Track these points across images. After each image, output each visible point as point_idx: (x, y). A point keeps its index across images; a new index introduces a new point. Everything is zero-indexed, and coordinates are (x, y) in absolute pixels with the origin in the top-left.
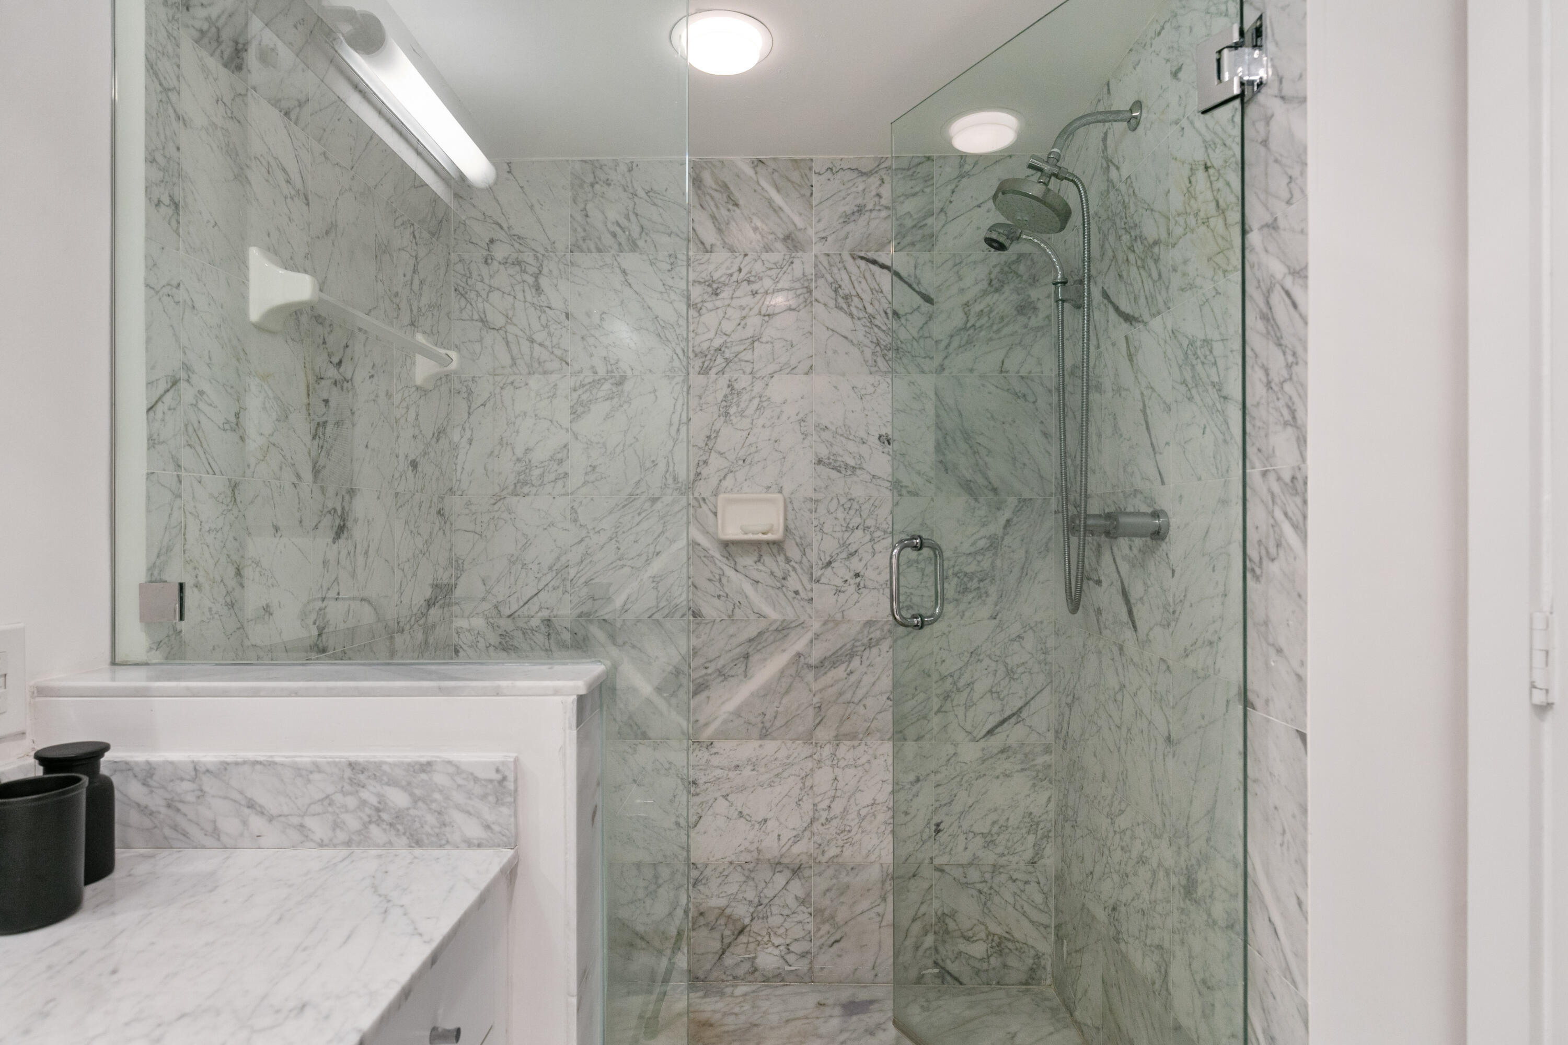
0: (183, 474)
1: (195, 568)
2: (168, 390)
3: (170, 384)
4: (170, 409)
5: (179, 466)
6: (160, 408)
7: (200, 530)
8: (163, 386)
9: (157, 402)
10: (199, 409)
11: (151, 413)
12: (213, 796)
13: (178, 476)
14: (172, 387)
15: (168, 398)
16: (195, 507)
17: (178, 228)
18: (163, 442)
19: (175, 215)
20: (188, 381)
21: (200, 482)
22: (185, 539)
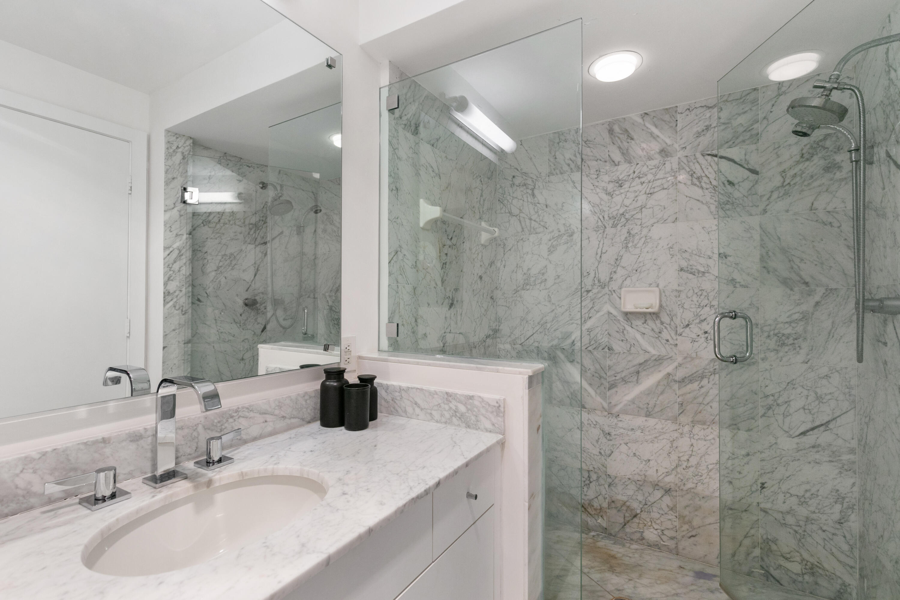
0: (399, 285)
1: (402, 319)
2: (395, 255)
4: (395, 262)
5: (398, 282)
6: (392, 261)
7: (404, 305)
8: (393, 254)
10: (404, 261)
11: (390, 264)
12: (405, 399)
13: (397, 285)
15: (395, 258)
16: (403, 297)
17: (398, 197)
18: (393, 274)
19: (397, 193)
20: (401, 251)
21: (404, 288)
22: (400, 308)
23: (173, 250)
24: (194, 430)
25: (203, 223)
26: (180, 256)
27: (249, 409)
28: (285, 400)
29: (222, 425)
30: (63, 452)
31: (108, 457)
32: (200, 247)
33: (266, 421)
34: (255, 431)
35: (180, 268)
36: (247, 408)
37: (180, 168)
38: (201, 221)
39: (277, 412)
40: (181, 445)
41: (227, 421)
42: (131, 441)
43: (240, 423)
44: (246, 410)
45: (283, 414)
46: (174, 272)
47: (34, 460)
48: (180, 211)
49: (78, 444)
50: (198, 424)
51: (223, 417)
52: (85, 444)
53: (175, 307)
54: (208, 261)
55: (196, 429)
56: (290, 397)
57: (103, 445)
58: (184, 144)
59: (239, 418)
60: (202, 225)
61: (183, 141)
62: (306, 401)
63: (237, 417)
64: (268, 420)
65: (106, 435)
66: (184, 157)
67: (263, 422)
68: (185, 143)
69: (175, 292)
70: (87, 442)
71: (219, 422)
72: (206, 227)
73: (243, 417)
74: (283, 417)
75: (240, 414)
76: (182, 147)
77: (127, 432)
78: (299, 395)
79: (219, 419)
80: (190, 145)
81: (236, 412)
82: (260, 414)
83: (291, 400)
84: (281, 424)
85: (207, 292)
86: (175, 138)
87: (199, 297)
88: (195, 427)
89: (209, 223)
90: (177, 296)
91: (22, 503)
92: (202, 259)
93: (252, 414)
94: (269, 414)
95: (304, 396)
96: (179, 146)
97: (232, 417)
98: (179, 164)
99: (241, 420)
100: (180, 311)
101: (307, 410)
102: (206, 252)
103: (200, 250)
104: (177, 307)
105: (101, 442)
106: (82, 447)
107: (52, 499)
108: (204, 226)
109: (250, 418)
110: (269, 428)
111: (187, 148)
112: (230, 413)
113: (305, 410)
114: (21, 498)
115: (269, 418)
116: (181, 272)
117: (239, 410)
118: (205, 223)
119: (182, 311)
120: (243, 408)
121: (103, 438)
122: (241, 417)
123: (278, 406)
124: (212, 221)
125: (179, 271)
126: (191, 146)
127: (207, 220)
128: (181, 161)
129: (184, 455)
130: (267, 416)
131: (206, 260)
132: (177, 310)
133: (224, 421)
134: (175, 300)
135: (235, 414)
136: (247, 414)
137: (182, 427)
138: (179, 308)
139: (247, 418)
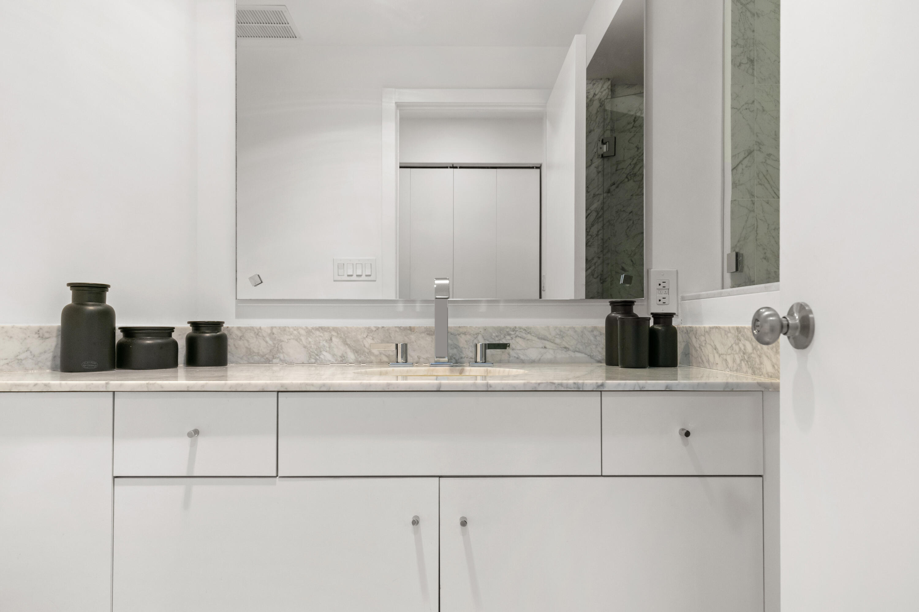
0: (756, 199)
1: (764, 249)
2: (745, 158)
3: (747, 154)
4: (746, 167)
5: (753, 196)
6: (740, 167)
7: (768, 229)
8: (742, 156)
9: (738, 165)
10: (767, 164)
11: (735, 171)
12: (708, 344)
13: (752, 200)
14: (748, 156)
15: (745, 162)
16: (764, 216)
17: (753, 72)
18: (741, 184)
19: (751, 67)
20: (760, 150)
21: (768, 203)
22: (757, 233)
23: (591, 212)
24: (475, 338)
25: (627, 177)
26: (598, 219)
27: (527, 331)
28: (568, 330)
29: (500, 340)
30: (387, 330)
31: (413, 342)
32: (624, 207)
33: (545, 348)
34: (533, 354)
35: (598, 232)
36: (525, 330)
37: (597, 117)
38: (625, 176)
39: (558, 341)
40: (464, 348)
41: (505, 337)
42: (428, 334)
43: (517, 342)
44: (524, 332)
45: (565, 344)
46: (592, 236)
47: (373, 331)
48: (597, 167)
49: (396, 327)
50: (478, 334)
51: (500, 332)
52: (399, 328)
53: (593, 275)
54: (633, 223)
55: (477, 337)
56: (574, 328)
57: (409, 332)
58: (601, 89)
59: (516, 337)
60: (626, 180)
61: (600, 86)
62: (595, 337)
63: (514, 336)
64: (548, 346)
65: (412, 325)
66: (601, 103)
67: (542, 348)
68: (602, 87)
69: (593, 259)
70: (401, 327)
71: (497, 336)
72: (631, 182)
73: (521, 337)
74: (565, 348)
75: (517, 333)
76: (600, 93)
77: (425, 326)
78: (585, 328)
79: (497, 334)
80: (607, 88)
81: (513, 331)
82: (539, 338)
83: (575, 332)
84: (561, 355)
85: (633, 260)
86: (591, 85)
87: (624, 265)
88: (476, 336)
89: (635, 176)
90: (595, 264)
91: (367, 358)
92: (626, 220)
93: (529, 336)
94: (548, 341)
95: (592, 331)
96: (596, 93)
97: (509, 335)
98: (596, 113)
99: (518, 339)
100: (598, 279)
101: (596, 347)
102: (631, 212)
103: (624, 211)
104: (595, 276)
105: (409, 330)
106: (398, 330)
107: (382, 361)
108: (628, 181)
109: (528, 340)
110: (549, 355)
111: (604, 93)
112: (508, 330)
113: (594, 346)
114: (367, 354)
115: (548, 344)
116: (599, 236)
117: (516, 329)
118: (629, 177)
119: (601, 279)
120: (520, 328)
121: (410, 327)
122: (518, 336)
123: (560, 335)
124: (638, 173)
125: (597, 235)
126: (609, 89)
127: (631, 173)
128: (599, 109)
129: (467, 358)
130: (546, 342)
131: (631, 222)
132: (595, 278)
133: (502, 336)
134: (593, 268)
135: (512, 333)
136: (524, 335)
137: (465, 333)
138: (597, 277)
139: (524, 339)
